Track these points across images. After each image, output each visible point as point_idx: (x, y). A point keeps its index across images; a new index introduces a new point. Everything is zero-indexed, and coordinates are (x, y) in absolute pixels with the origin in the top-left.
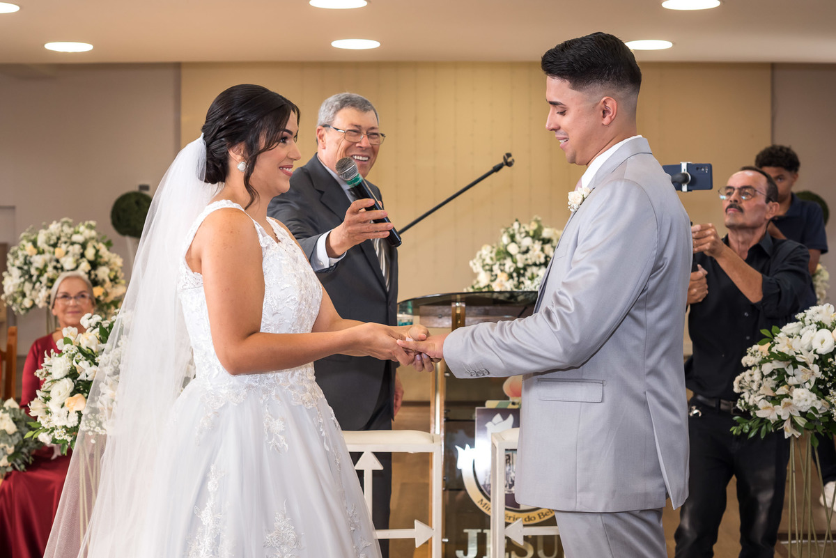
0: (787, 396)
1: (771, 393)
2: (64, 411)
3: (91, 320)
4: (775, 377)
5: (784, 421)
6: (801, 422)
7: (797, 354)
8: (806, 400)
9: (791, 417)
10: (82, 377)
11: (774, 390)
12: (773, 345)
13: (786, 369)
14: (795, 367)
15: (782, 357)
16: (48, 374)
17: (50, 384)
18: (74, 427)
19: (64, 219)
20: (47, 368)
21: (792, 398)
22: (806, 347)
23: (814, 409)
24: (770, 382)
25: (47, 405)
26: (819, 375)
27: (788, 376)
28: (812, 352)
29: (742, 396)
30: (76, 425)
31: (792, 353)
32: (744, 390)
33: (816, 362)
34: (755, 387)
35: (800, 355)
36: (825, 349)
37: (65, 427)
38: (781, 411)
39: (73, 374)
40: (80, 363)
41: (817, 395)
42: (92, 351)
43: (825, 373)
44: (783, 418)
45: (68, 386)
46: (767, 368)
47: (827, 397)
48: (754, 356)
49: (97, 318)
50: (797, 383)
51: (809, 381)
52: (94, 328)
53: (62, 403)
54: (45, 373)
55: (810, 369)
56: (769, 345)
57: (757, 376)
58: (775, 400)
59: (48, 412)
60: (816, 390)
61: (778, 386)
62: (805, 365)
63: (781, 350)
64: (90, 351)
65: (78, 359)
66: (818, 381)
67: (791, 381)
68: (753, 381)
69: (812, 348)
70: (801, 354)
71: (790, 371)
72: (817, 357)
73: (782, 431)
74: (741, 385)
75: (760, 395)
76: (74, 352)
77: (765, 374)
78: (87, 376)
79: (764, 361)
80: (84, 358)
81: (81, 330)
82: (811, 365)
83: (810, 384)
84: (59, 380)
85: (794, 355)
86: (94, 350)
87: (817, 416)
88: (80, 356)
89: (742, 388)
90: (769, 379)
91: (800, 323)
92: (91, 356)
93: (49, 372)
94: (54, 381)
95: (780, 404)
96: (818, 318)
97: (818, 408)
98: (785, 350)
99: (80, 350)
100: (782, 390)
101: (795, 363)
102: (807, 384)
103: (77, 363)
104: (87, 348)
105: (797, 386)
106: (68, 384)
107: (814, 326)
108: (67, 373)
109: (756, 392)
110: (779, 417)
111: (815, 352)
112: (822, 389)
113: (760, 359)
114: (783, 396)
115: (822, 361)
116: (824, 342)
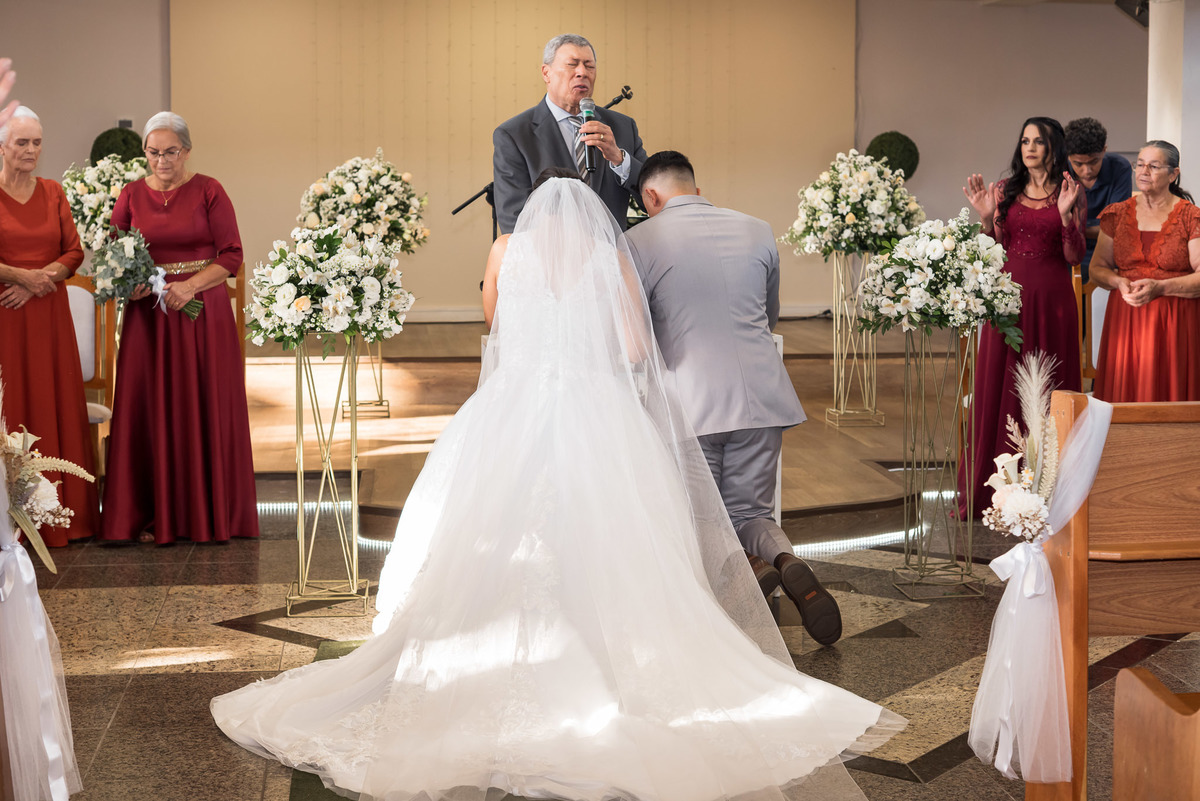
0: (905, 295)
1: (892, 295)
2: (291, 310)
4: (894, 280)
5: (903, 316)
6: (917, 317)
7: (914, 259)
8: (921, 298)
9: (909, 312)
10: (305, 282)
11: (894, 292)
12: (893, 254)
13: (905, 272)
14: (912, 271)
15: (902, 262)
20: (260, 277)
21: (909, 296)
22: (921, 255)
23: (927, 305)
24: (891, 285)
26: (931, 276)
27: (906, 279)
28: (926, 258)
29: (865, 299)
31: (909, 259)
32: (866, 295)
33: (929, 266)
34: (877, 290)
35: (916, 260)
36: (936, 256)
37: (293, 325)
38: (900, 307)
40: (302, 269)
41: (930, 293)
42: (312, 259)
43: (936, 276)
44: (902, 313)
45: (291, 290)
46: (889, 272)
47: (938, 296)
48: (877, 263)
50: (913, 284)
51: (924, 282)
53: (287, 304)
55: (924, 272)
56: (888, 254)
57: (879, 280)
58: (896, 299)
59: (270, 314)
60: (930, 290)
61: (897, 288)
62: (920, 268)
63: (900, 257)
66: (932, 283)
67: (909, 283)
68: (875, 285)
69: (926, 255)
71: (907, 273)
72: (930, 262)
73: (901, 326)
74: (865, 289)
75: (882, 296)
77: (886, 278)
78: (310, 280)
79: (886, 267)
82: (925, 269)
83: (924, 284)
84: (281, 285)
85: (912, 260)
86: (314, 258)
87: (930, 312)
89: (866, 292)
90: (889, 282)
91: (916, 235)
92: (311, 264)
95: (899, 302)
96: (930, 231)
97: (931, 304)
98: (905, 257)
100: (901, 291)
101: (912, 268)
102: (922, 285)
103: (299, 270)
105: (914, 287)
107: (927, 237)
108: (287, 279)
109: (878, 294)
110: (899, 313)
111: (928, 258)
112: (934, 289)
113: (881, 266)
114: (901, 296)
115: (935, 265)
116: (936, 249)
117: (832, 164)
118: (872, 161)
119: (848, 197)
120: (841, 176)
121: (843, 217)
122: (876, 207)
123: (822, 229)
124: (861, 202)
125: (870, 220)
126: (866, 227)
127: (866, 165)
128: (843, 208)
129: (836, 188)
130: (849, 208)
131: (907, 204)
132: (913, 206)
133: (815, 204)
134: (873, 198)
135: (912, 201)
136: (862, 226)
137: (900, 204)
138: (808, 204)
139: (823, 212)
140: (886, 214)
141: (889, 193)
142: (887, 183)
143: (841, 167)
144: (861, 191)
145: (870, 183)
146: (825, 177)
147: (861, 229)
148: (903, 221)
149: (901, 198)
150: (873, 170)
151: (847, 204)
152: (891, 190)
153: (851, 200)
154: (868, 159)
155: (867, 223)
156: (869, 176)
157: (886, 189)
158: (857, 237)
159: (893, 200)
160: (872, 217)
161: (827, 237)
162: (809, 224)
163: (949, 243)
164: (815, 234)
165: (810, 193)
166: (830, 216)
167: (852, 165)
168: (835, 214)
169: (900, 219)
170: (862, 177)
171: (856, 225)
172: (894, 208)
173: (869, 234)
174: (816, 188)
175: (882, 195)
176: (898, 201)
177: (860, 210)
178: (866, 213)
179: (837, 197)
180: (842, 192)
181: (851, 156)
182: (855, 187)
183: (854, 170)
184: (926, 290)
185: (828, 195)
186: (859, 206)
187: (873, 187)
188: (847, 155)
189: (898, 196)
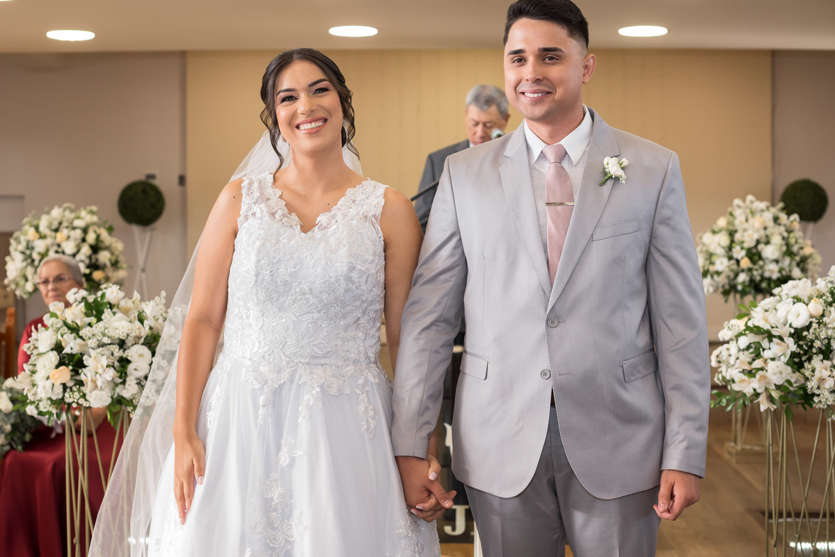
0: (762, 369)
1: (747, 367)
2: (49, 383)
3: (77, 295)
4: (751, 350)
5: (760, 394)
6: (777, 394)
7: (772, 327)
8: (781, 373)
9: (766, 389)
10: (67, 350)
11: (750, 363)
12: (750, 319)
13: (761, 342)
14: (770, 341)
15: (757, 330)
16: (36, 348)
17: (36, 357)
18: (60, 399)
19: (66, 205)
20: (35, 342)
21: (767, 371)
22: (782, 321)
23: (788, 382)
24: (746, 357)
25: (33, 378)
26: (793, 348)
27: (764, 350)
28: (788, 325)
29: (719, 370)
30: (61, 397)
31: (766, 327)
32: (721, 365)
33: (791, 335)
34: (732, 361)
35: (776, 329)
36: (799, 323)
37: (50, 399)
38: (754, 385)
39: (58, 348)
40: (65, 336)
41: (792, 368)
42: (77, 324)
43: (800, 346)
44: (759, 391)
45: (53, 359)
46: (744, 341)
47: (802, 370)
48: (731, 330)
49: (83, 293)
50: (772, 356)
51: (784, 354)
52: (80, 302)
53: (47, 375)
54: (32, 347)
55: (784, 342)
56: (746, 319)
57: (733, 350)
58: (751, 373)
59: (34, 385)
60: (792, 363)
61: (754, 360)
62: (781, 338)
63: (757, 324)
64: (75, 325)
65: (63, 332)
66: (793, 355)
67: (767, 354)
68: (730, 355)
69: (787, 322)
70: (777, 327)
71: (765, 343)
72: (792, 331)
73: (758, 404)
74: (718, 359)
75: (736, 369)
76: (58, 326)
77: (742, 348)
78: (72, 349)
79: (740, 334)
80: (69, 331)
81: (68, 305)
82: (785, 339)
83: (785, 357)
84: (45, 353)
85: (770, 328)
86: (79, 324)
87: (791, 388)
88: (66, 329)
89: (719, 362)
90: (746, 352)
91: (777, 298)
92: (75, 330)
93: (37, 346)
94: (40, 355)
95: (755, 377)
96: (793, 293)
97: (793, 381)
98: (762, 324)
99: (65, 324)
100: (758, 364)
101: (770, 337)
102: (782, 358)
103: (62, 336)
104: (73, 322)
105: (773, 359)
106: (54, 357)
107: (791, 300)
108: (52, 346)
109: (733, 365)
110: (755, 390)
111: (790, 326)
112: (797, 362)
113: (736, 332)
114: (758, 370)
115: (797, 335)
116: (799, 316)
117: (730, 209)
118: (768, 208)
119: (743, 242)
120: (737, 222)
121: (738, 262)
122: (769, 252)
123: (718, 273)
124: (756, 246)
125: (764, 264)
126: (760, 272)
127: (762, 211)
128: (739, 253)
129: (732, 234)
130: (743, 253)
131: (802, 248)
132: (808, 251)
133: (712, 249)
134: (768, 243)
135: (807, 245)
136: (757, 270)
137: (795, 249)
138: (705, 249)
139: (719, 256)
140: (780, 258)
141: (784, 238)
142: (782, 229)
143: (738, 212)
144: (756, 236)
145: (765, 228)
146: (722, 222)
147: (755, 273)
148: (798, 265)
149: (796, 242)
150: (768, 216)
151: (742, 248)
152: (785, 234)
153: (746, 245)
154: (763, 205)
155: (761, 267)
156: (764, 222)
157: (781, 234)
158: (752, 281)
159: (787, 245)
160: (767, 261)
161: (722, 280)
162: (706, 268)
163: (816, 307)
164: (712, 277)
165: (708, 238)
166: (725, 261)
167: (748, 211)
168: (730, 258)
169: (794, 264)
170: (756, 222)
171: (750, 270)
172: (789, 253)
173: (763, 278)
174: (714, 232)
175: (777, 240)
176: (792, 246)
177: (754, 255)
178: (760, 258)
179: (732, 242)
180: (738, 237)
181: (748, 202)
182: (750, 232)
183: (750, 216)
184: (787, 364)
185: (724, 239)
186: (754, 251)
187: (768, 232)
188: (744, 201)
189: (792, 241)
